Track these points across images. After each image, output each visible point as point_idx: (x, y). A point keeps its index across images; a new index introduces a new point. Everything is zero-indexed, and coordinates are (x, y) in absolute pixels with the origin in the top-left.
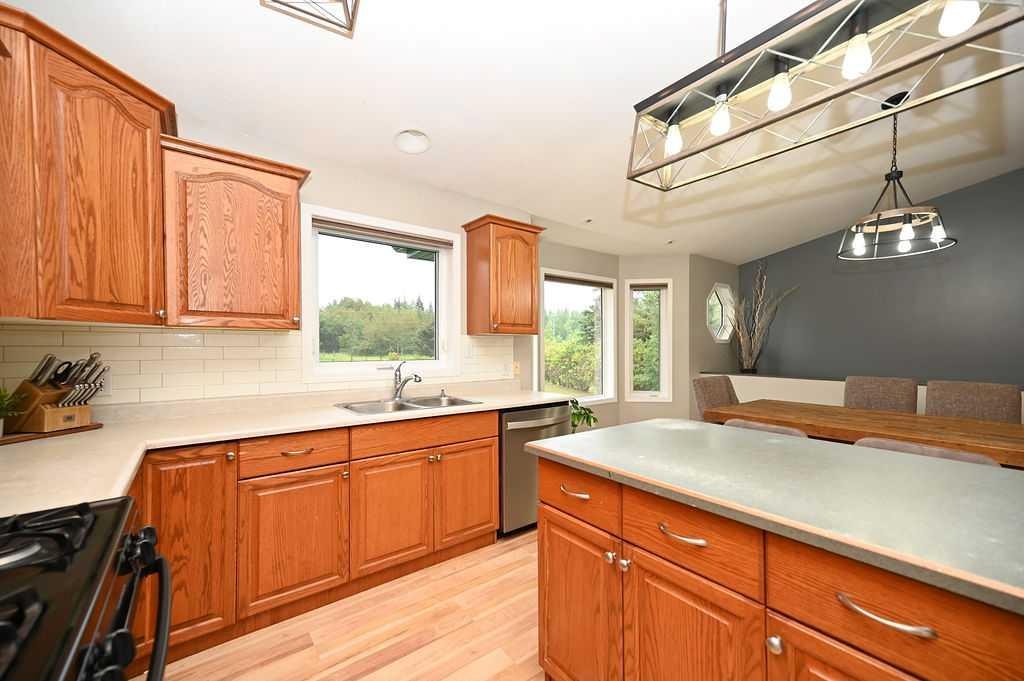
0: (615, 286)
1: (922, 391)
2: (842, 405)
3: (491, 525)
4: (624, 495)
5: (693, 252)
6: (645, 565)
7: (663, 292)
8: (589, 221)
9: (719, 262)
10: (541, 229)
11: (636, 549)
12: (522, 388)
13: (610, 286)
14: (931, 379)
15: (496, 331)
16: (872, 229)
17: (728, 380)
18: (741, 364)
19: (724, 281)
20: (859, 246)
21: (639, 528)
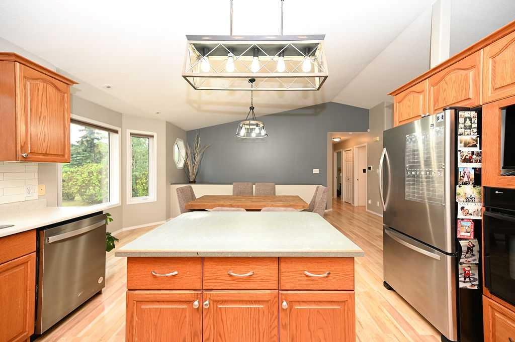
0: (119, 132)
1: (254, 186)
2: (232, 194)
3: (25, 334)
4: (205, 264)
5: (168, 121)
6: (218, 299)
7: (151, 139)
8: (109, 87)
9: (177, 127)
10: (73, 82)
11: (213, 292)
12: (47, 206)
13: (116, 132)
14: (257, 182)
15: (25, 159)
16: (248, 127)
17: (191, 187)
18: (189, 179)
19: (181, 138)
20: (243, 132)
21: (215, 279)
